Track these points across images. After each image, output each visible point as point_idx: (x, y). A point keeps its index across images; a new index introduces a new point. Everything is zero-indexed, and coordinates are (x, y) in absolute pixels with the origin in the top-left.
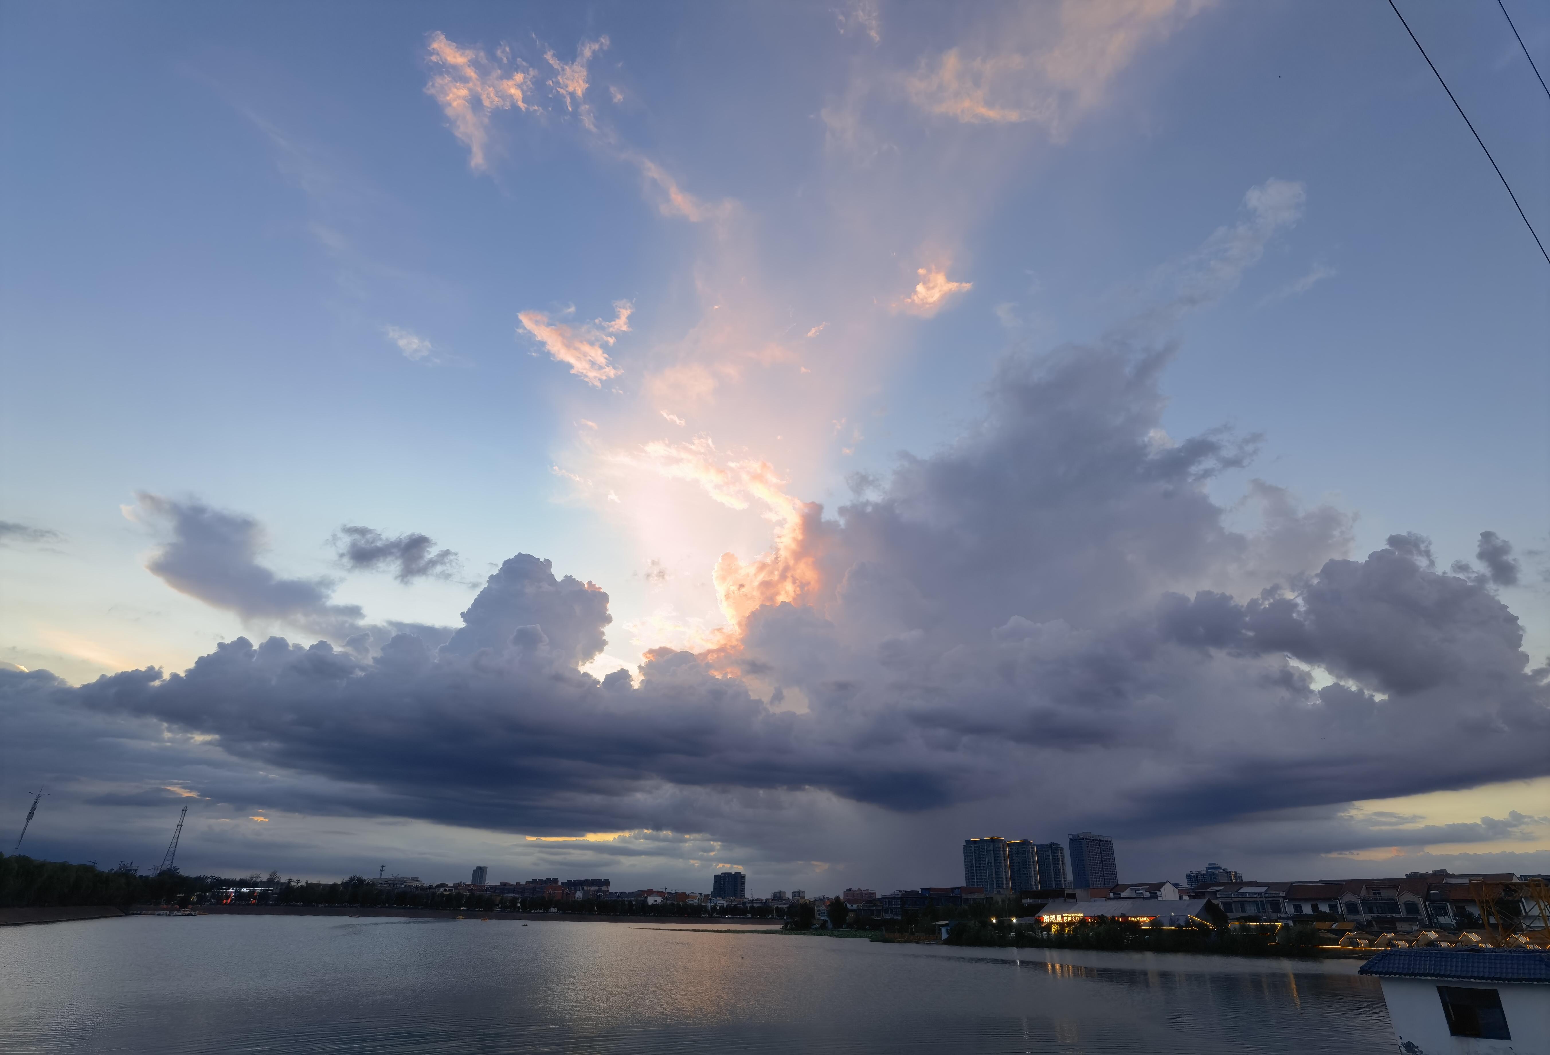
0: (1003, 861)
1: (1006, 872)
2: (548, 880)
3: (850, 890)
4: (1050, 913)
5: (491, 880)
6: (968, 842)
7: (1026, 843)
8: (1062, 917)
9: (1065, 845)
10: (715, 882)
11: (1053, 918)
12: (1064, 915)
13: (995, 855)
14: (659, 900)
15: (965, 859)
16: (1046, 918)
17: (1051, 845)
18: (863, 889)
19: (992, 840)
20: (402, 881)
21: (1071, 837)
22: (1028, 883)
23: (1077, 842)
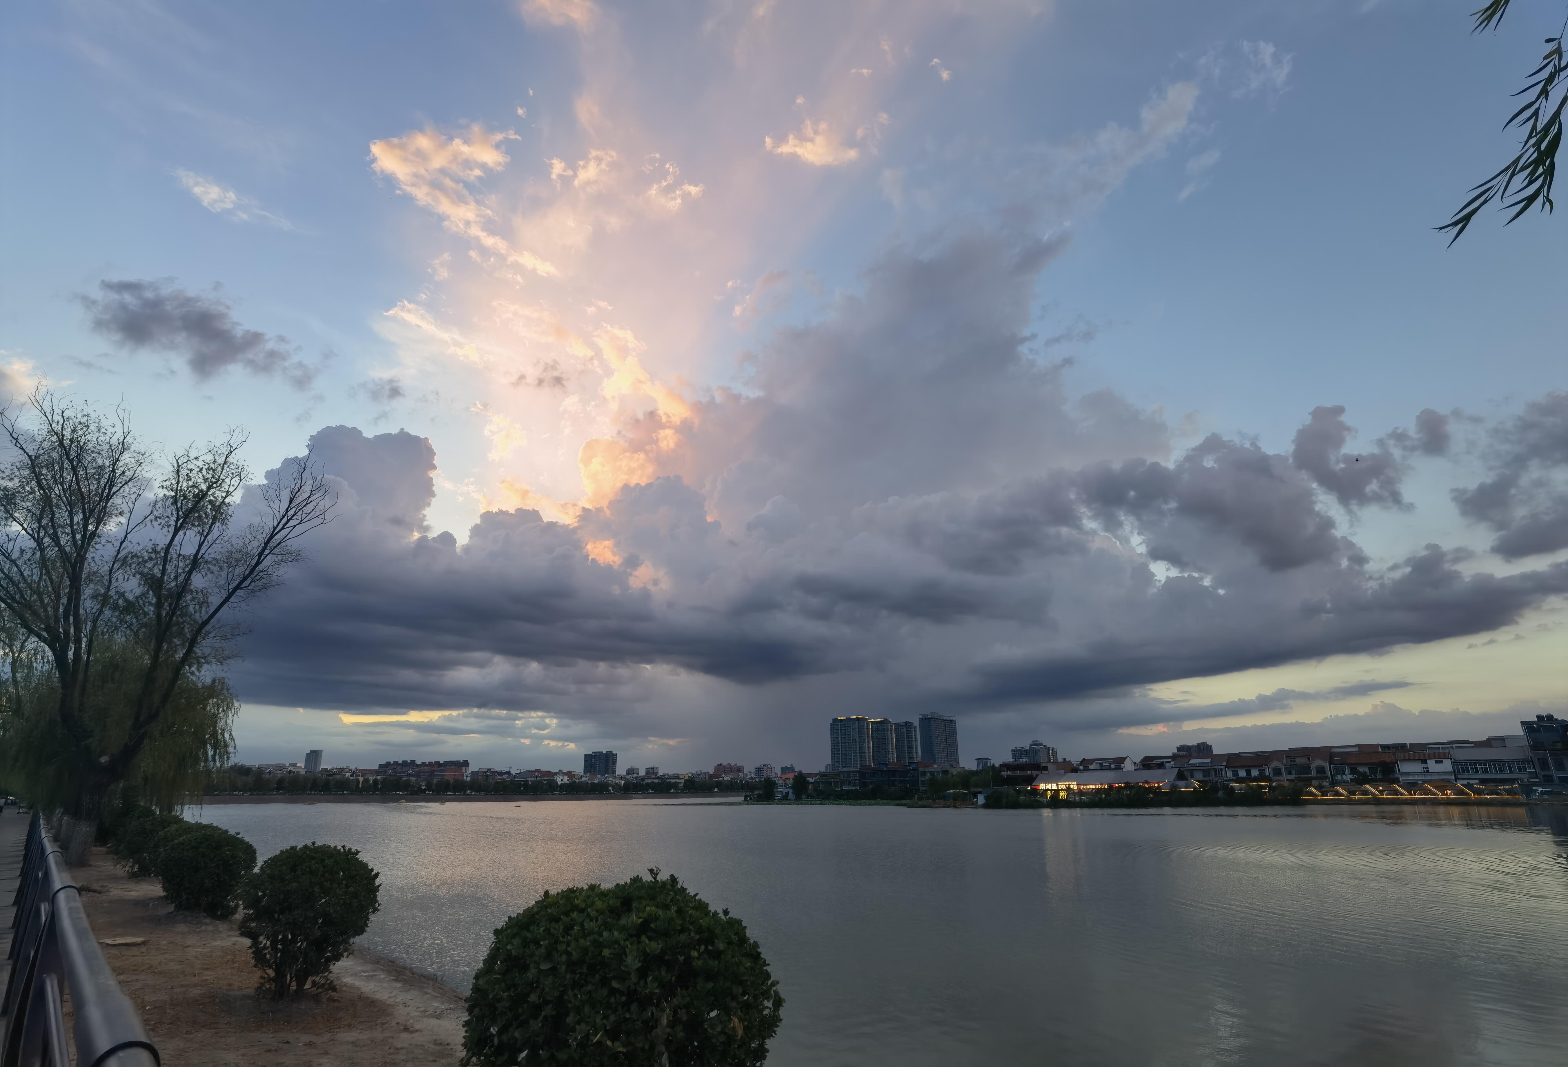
0: (866, 738)
1: (868, 748)
2: (405, 762)
3: (721, 765)
4: (1045, 783)
5: (325, 764)
6: (835, 720)
7: (886, 721)
8: (1057, 785)
9: (917, 724)
10: (586, 761)
11: (1049, 786)
12: (1059, 783)
13: (859, 731)
15: (831, 736)
16: (1042, 786)
17: (906, 723)
18: (733, 764)
19: (858, 719)
21: (921, 716)
22: (886, 757)
23: (927, 721)
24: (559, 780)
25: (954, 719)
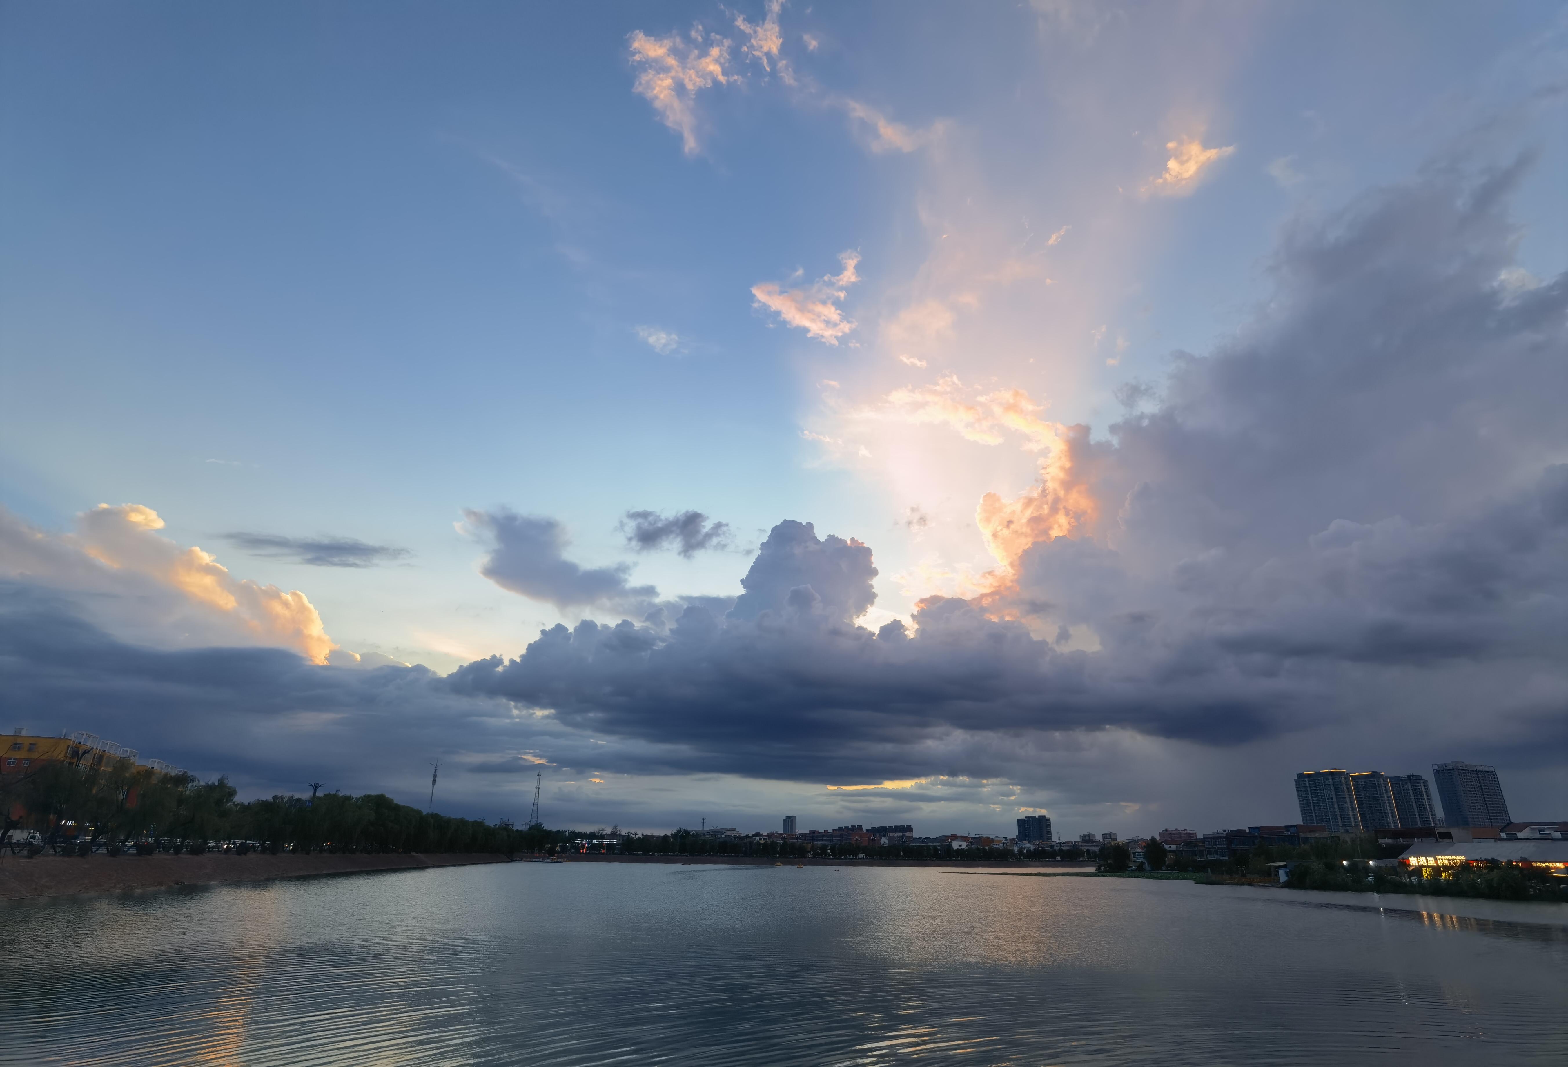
0: (1347, 796)
1: (1352, 808)
2: (853, 827)
3: (1166, 830)
4: (1417, 855)
5: (801, 829)
6: (1301, 776)
7: (1374, 775)
8: (1436, 860)
9: (1429, 776)
10: (1019, 826)
11: (1422, 861)
12: (1438, 857)
13: (1335, 789)
14: (964, 845)
15: (1298, 795)
16: (1413, 861)
17: (1409, 777)
18: (1181, 829)
19: (1331, 773)
20: (723, 831)
21: (1436, 767)
22: (1383, 820)
23: (1444, 774)
24: (955, 845)
25: (1492, 769)
